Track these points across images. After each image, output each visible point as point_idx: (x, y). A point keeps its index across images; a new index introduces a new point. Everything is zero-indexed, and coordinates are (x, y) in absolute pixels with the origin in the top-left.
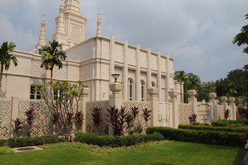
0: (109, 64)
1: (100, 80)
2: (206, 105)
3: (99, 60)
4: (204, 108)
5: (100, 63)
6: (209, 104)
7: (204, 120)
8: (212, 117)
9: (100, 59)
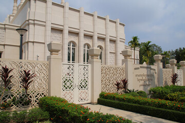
0: (45, 26)
1: (33, 42)
2: (147, 68)
3: (32, 22)
4: (144, 72)
5: (34, 24)
6: (152, 67)
7: (144, 85)
8: (156, 83)
9: (34, 20)
